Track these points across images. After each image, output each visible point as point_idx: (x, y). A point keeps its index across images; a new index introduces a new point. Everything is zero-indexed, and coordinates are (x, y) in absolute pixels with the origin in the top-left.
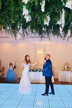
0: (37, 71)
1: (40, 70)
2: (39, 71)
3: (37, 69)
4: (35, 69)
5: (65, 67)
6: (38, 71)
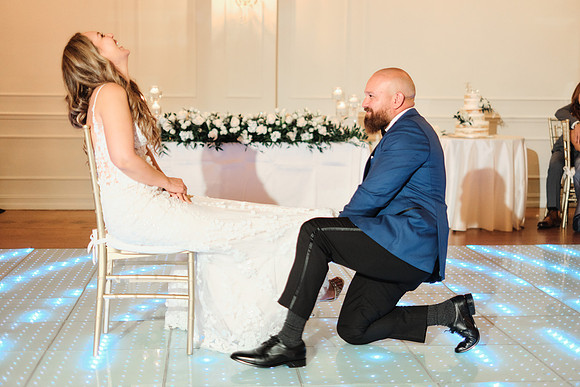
2: (256, 138)
4: (218, 123)
5: (469, 106)
6: (245, 139)
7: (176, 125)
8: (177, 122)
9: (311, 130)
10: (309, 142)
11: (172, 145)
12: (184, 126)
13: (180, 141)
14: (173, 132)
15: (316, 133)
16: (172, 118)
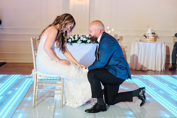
0: (75, 42)
1: (85, 39)
3: (76, 37)
5: (148, 32)
6: (79, 42)
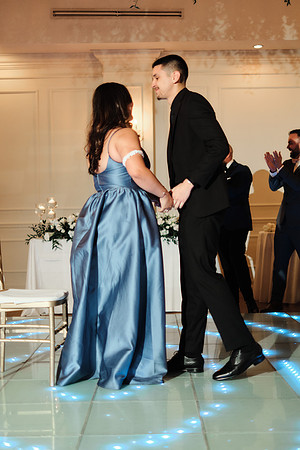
7: (66, 226)
8: (66, 223)
9: (168, 227)
10: (167, 236)
11: (63, 241)
12: (72, 227)
13: (69, 238)
14: (63, 231)
15: (171, 229)
16: (63, 221)
